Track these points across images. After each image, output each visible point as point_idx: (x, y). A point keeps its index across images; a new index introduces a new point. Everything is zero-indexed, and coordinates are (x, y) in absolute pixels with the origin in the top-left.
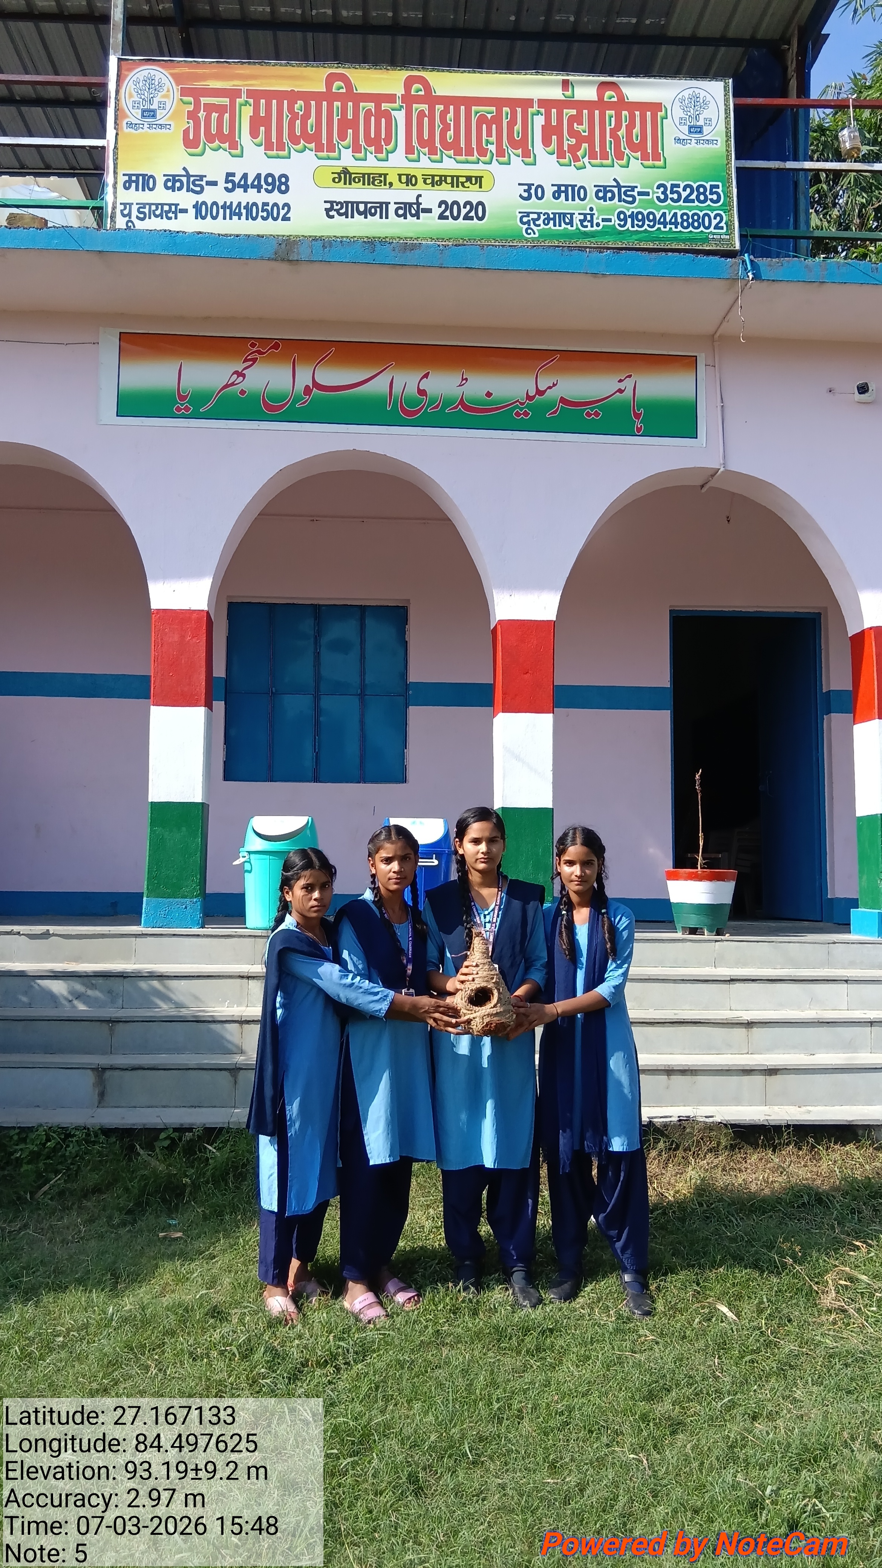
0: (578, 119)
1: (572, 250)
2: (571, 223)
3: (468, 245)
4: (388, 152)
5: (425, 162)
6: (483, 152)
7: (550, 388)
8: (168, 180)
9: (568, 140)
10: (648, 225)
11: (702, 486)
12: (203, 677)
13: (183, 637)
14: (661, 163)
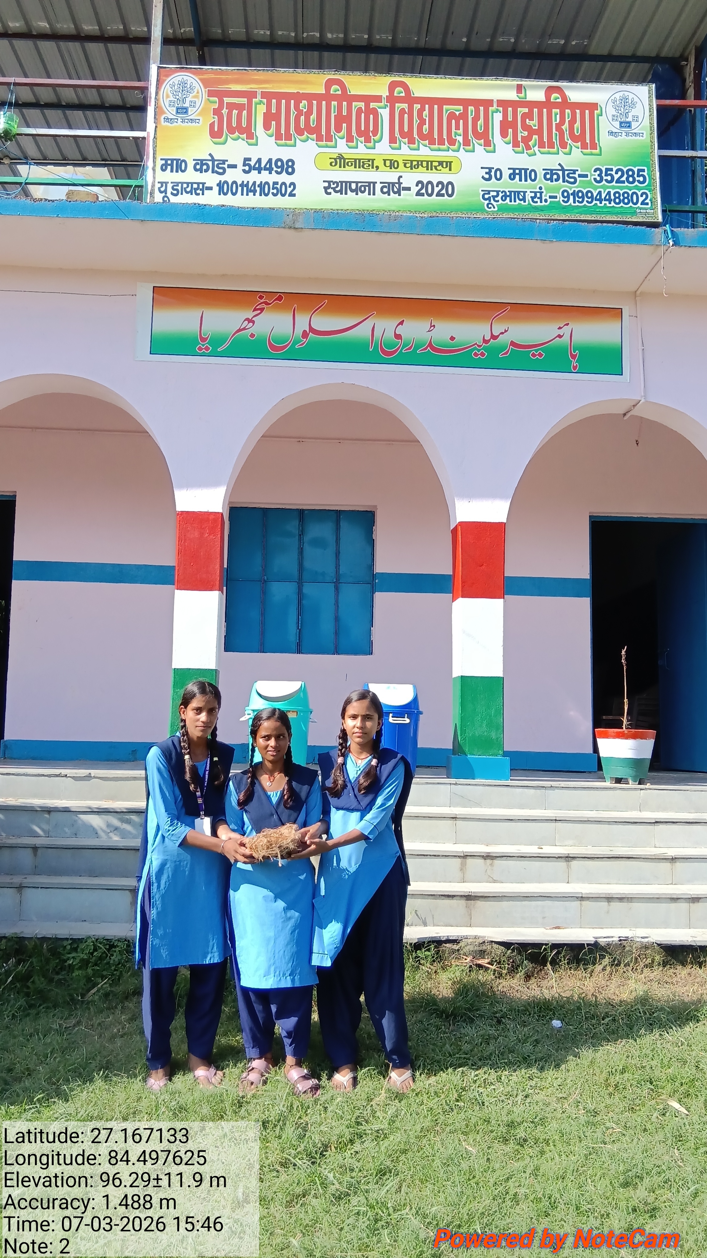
0: (529, 116)
1: (525, 221)
2: (524, 200)
3: (441, 217)
4: (375, 142)
5: (405, 149)
6: (452, 142)
7: (502, 333)
8: (197, 164)
9: (522, 133)
10: (587, 201)
11: (625, 415)
12: (218, 566)
13: (202, 534)
14: (598, 151)
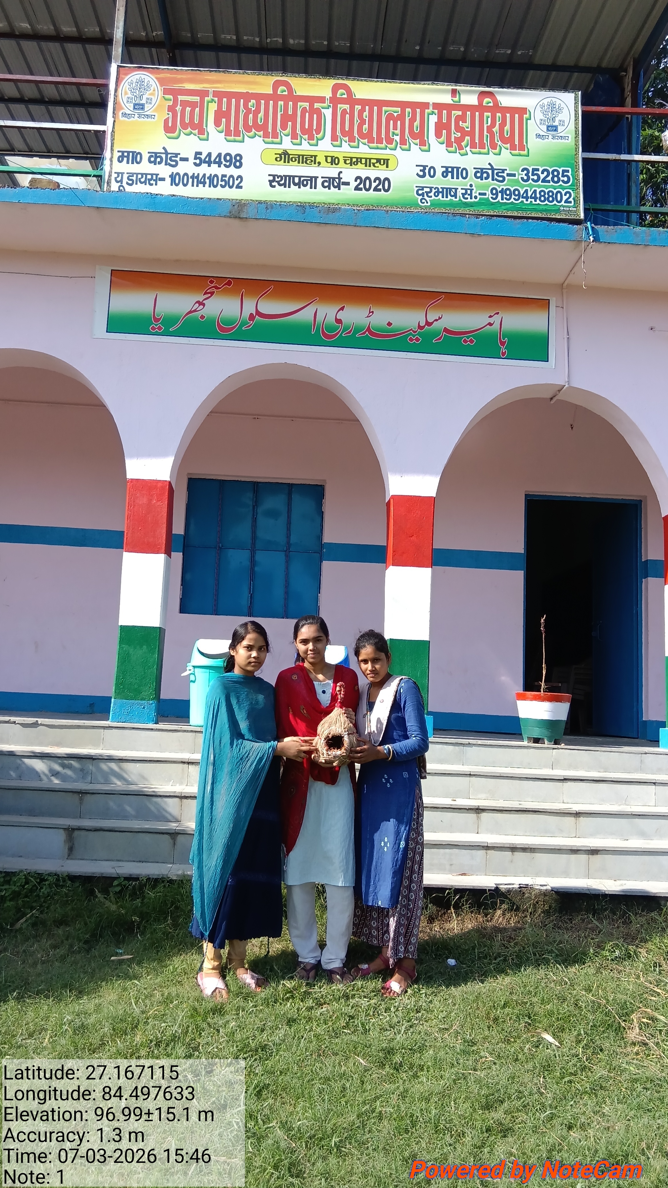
0: (463, 118)
1: (455, 216)
2: (455, 196)
3: (377, 210)
4: (318, 140)
5: (346, 147)
6: (390, 141)
7: (436, 320)
8: (152, 156)
9: (455, 134)
10: (514, 199)
11: (552, 399)
12: (164, 531)
13: (150, 500)
14: (525, 152)
